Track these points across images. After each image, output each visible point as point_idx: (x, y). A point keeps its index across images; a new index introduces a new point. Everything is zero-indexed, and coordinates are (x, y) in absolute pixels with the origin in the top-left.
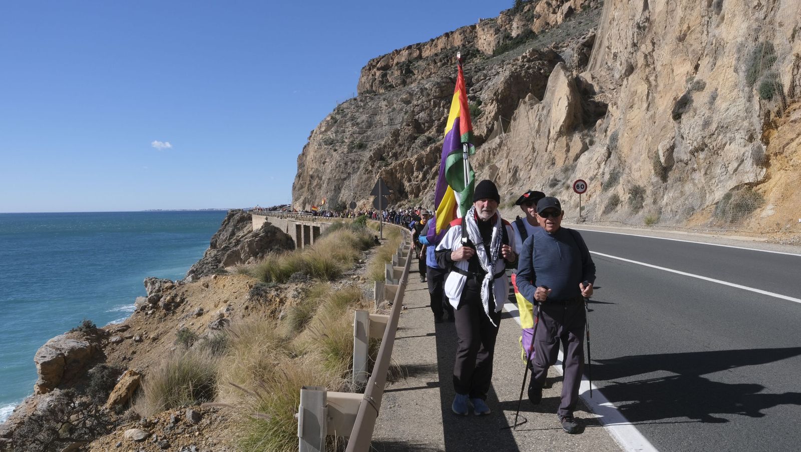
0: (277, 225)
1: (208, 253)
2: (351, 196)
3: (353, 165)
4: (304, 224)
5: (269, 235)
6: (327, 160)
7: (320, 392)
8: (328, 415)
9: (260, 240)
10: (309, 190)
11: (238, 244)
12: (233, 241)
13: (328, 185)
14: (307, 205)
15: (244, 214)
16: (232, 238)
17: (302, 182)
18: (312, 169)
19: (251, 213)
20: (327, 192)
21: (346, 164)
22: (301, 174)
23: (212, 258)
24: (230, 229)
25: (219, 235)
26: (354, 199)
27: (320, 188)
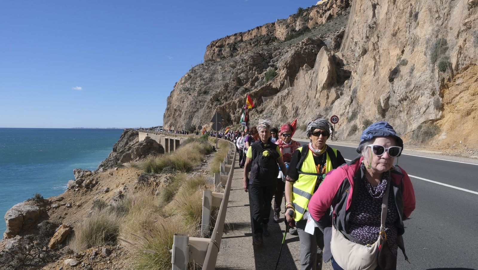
0: (154, 139)
1: (111, 154)
2: (199, 122)
3: (200, 103)
4: (170, 138)
5: (149, 144)
6: (185, 100)
7: (185, 237)
8: (190, 251)
9: (143, 147)
10: (173, 118)
11: (130, 150)
12: (127, 147)
13: (185, 115)
14: (172, 127)
15: (134, 132)
16: (126, 146)
17: (169, 113)
18: (176, 105)
19: (138, 131)
20: (185, 120)
21: (196, 103)
22: (169, 108)
23: (114, 157)
24: (125, 140)
25: (119, 144)
26: (201, 124)
27: (180, 117)
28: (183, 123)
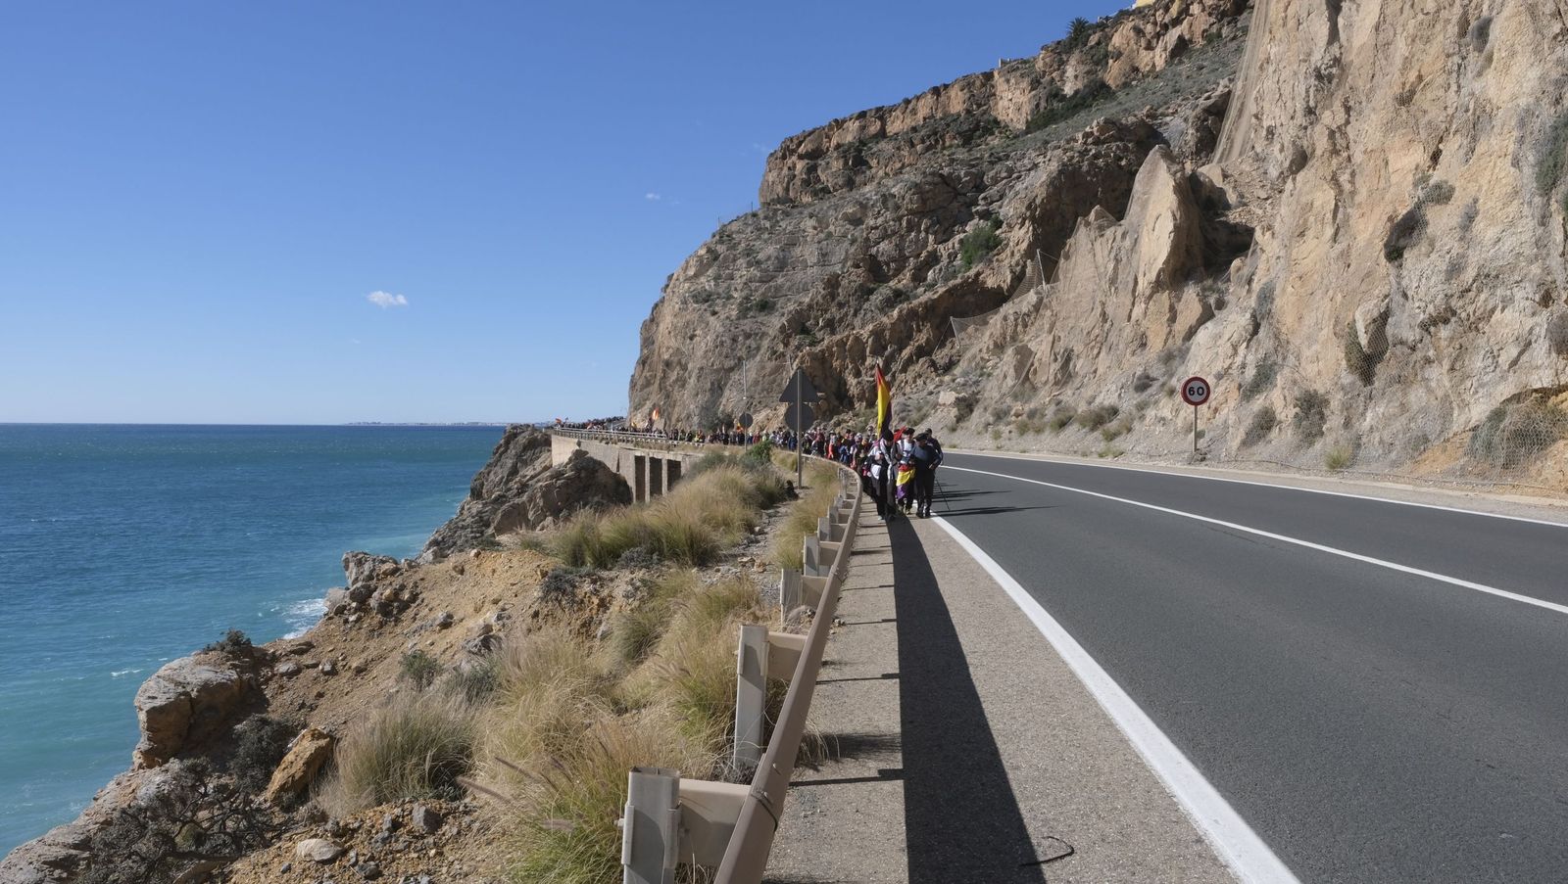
0: (598, 458)
1: (466, 507)
2: (743, 403)
3: (748, 342)
4: (651, 456)
5: (583, 475)
6: (697, 332)
7: (666, 779)
8: (681, 824)
9: (566, 485)
10: (661, 390)
11: (523, 492)
12: (514, 485)
13: (698, 381)
15: (536, 434)
16: (511, 480)
17: (648, 375)
18: (668, 348)
19: (549, 432)
20: (697, 395)
21: (734, 340)
22: (647, 358)
23: (473, 517)
24: (509, 463)
25: (488, 474)
26: (749, 408)
27: (683, 386)
28: (692, 407)
